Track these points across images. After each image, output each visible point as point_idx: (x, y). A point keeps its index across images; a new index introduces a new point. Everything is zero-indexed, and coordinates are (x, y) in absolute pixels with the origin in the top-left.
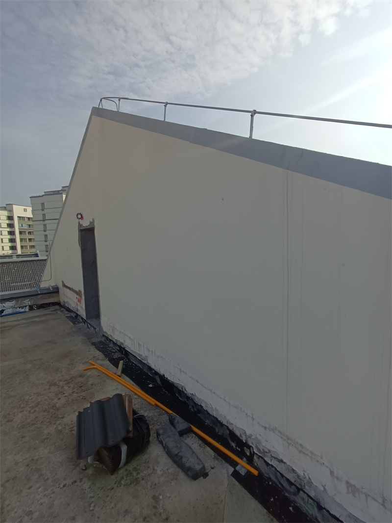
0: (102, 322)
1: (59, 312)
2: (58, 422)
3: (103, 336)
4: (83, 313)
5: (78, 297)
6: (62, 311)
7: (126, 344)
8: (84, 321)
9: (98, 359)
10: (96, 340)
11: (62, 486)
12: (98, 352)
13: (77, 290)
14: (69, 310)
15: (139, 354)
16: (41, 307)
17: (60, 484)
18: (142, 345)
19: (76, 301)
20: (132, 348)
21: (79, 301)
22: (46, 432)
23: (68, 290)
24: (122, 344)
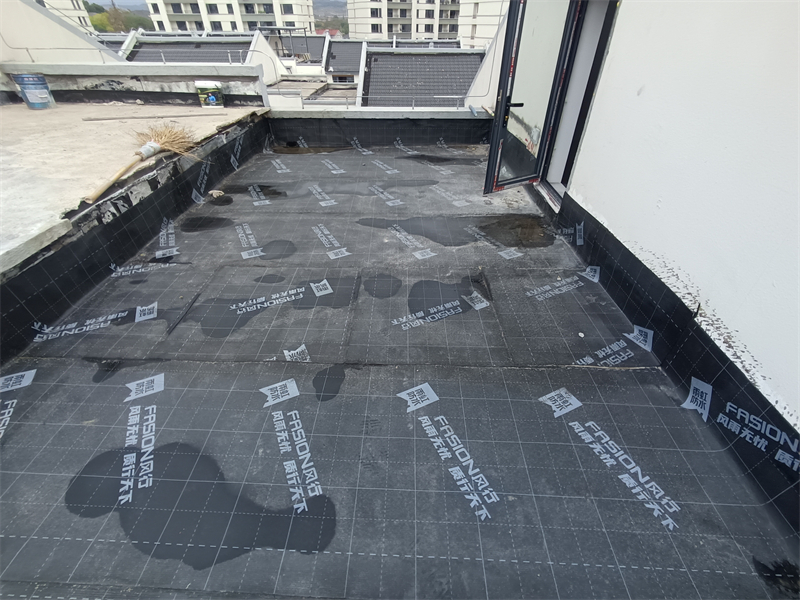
23: (513, 122)
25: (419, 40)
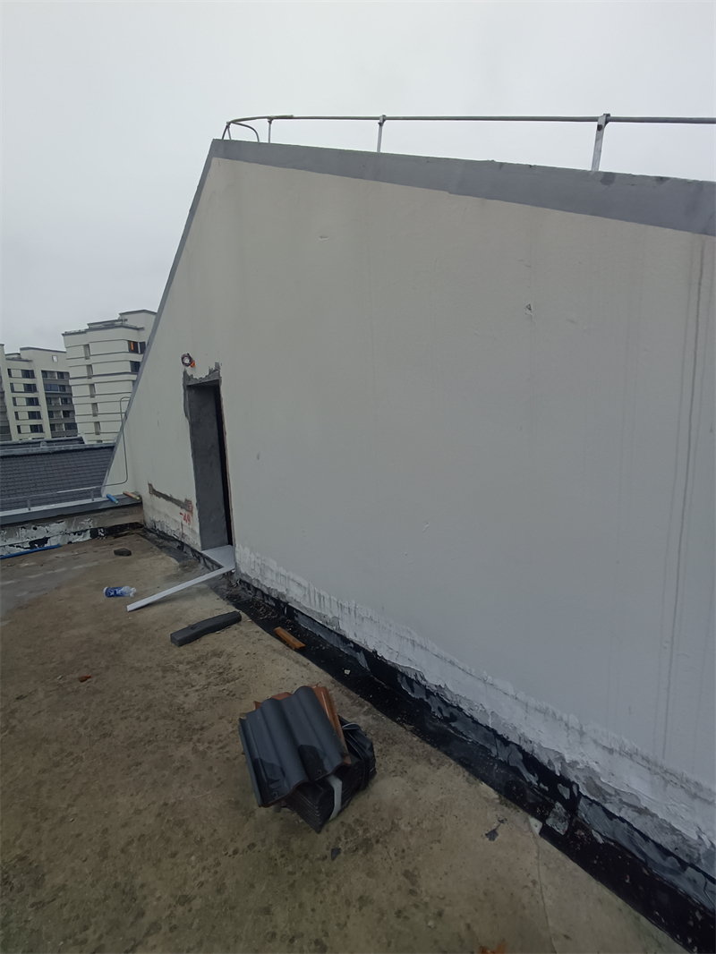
0: (238, 556)
3: (241, 581)
4: (196, 542)
5: (183, 511)
7: (290, 595)
8: (198, 555)
11: (230, 853)
13: (182, 500)
14: (165, 537)
15: (319, 614)
16: (113, 531)
17: (226, 849)
18: (327, 597)
19: (180, 519)
20: (303, 604)
22: (177, 754)
23: (162, 500)
24: (284, 596)
25: (24, 441)
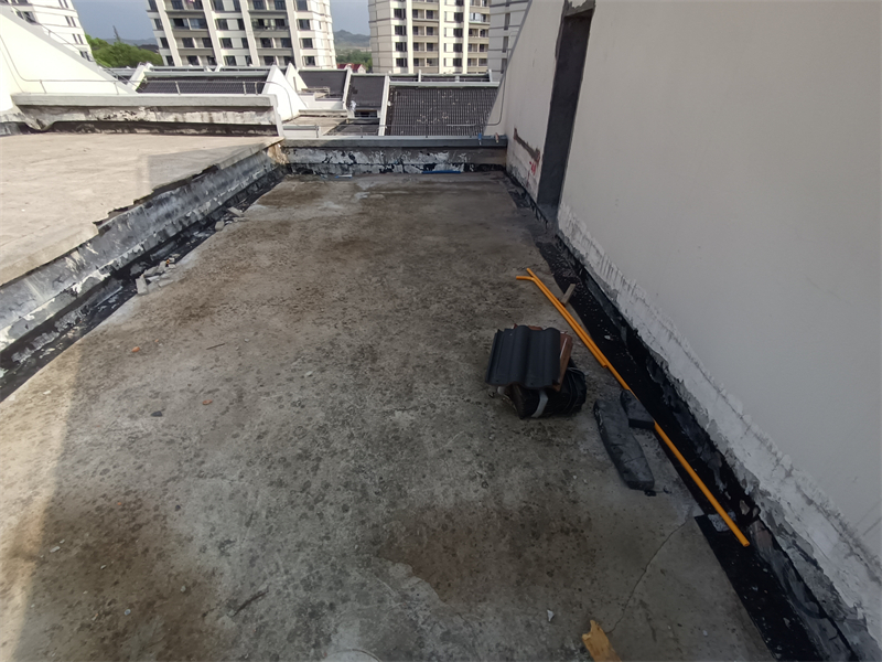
0: (560, 212)
1: (501, 183)
2: (474, 331)
3: (557, 236)
4: (534, 191)
5: (533, 161)
6: (505, 182)
7: (588, 259)
8: (534, 206)
9: (539, 270)
10: (544, 240)
12: (542, 259)
13: (534, 148)
14: (515, 182)
15: (605, 283)
16: (480, 168)
18: (616, 270)
19: (529, 167)
20: (596, 271)
21: (533, 169)
22: (459, 336)
23: (520, 147)
24: (583, 259)
25: (446, 74)
